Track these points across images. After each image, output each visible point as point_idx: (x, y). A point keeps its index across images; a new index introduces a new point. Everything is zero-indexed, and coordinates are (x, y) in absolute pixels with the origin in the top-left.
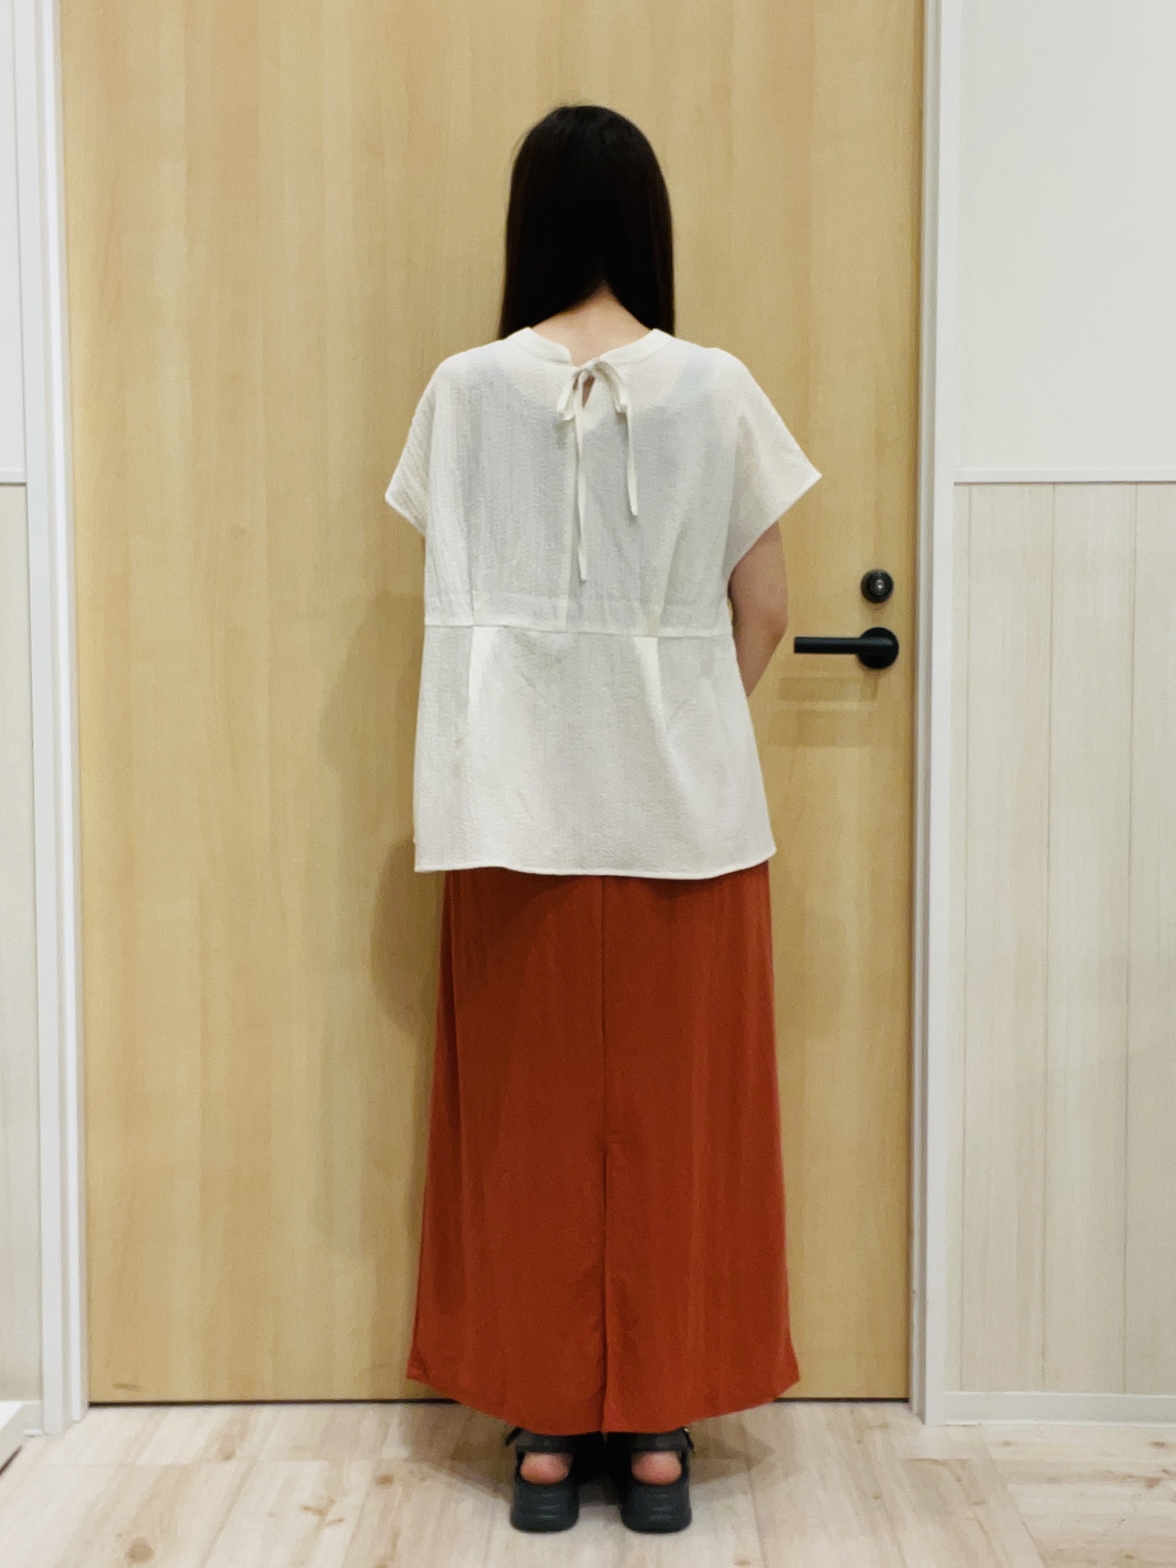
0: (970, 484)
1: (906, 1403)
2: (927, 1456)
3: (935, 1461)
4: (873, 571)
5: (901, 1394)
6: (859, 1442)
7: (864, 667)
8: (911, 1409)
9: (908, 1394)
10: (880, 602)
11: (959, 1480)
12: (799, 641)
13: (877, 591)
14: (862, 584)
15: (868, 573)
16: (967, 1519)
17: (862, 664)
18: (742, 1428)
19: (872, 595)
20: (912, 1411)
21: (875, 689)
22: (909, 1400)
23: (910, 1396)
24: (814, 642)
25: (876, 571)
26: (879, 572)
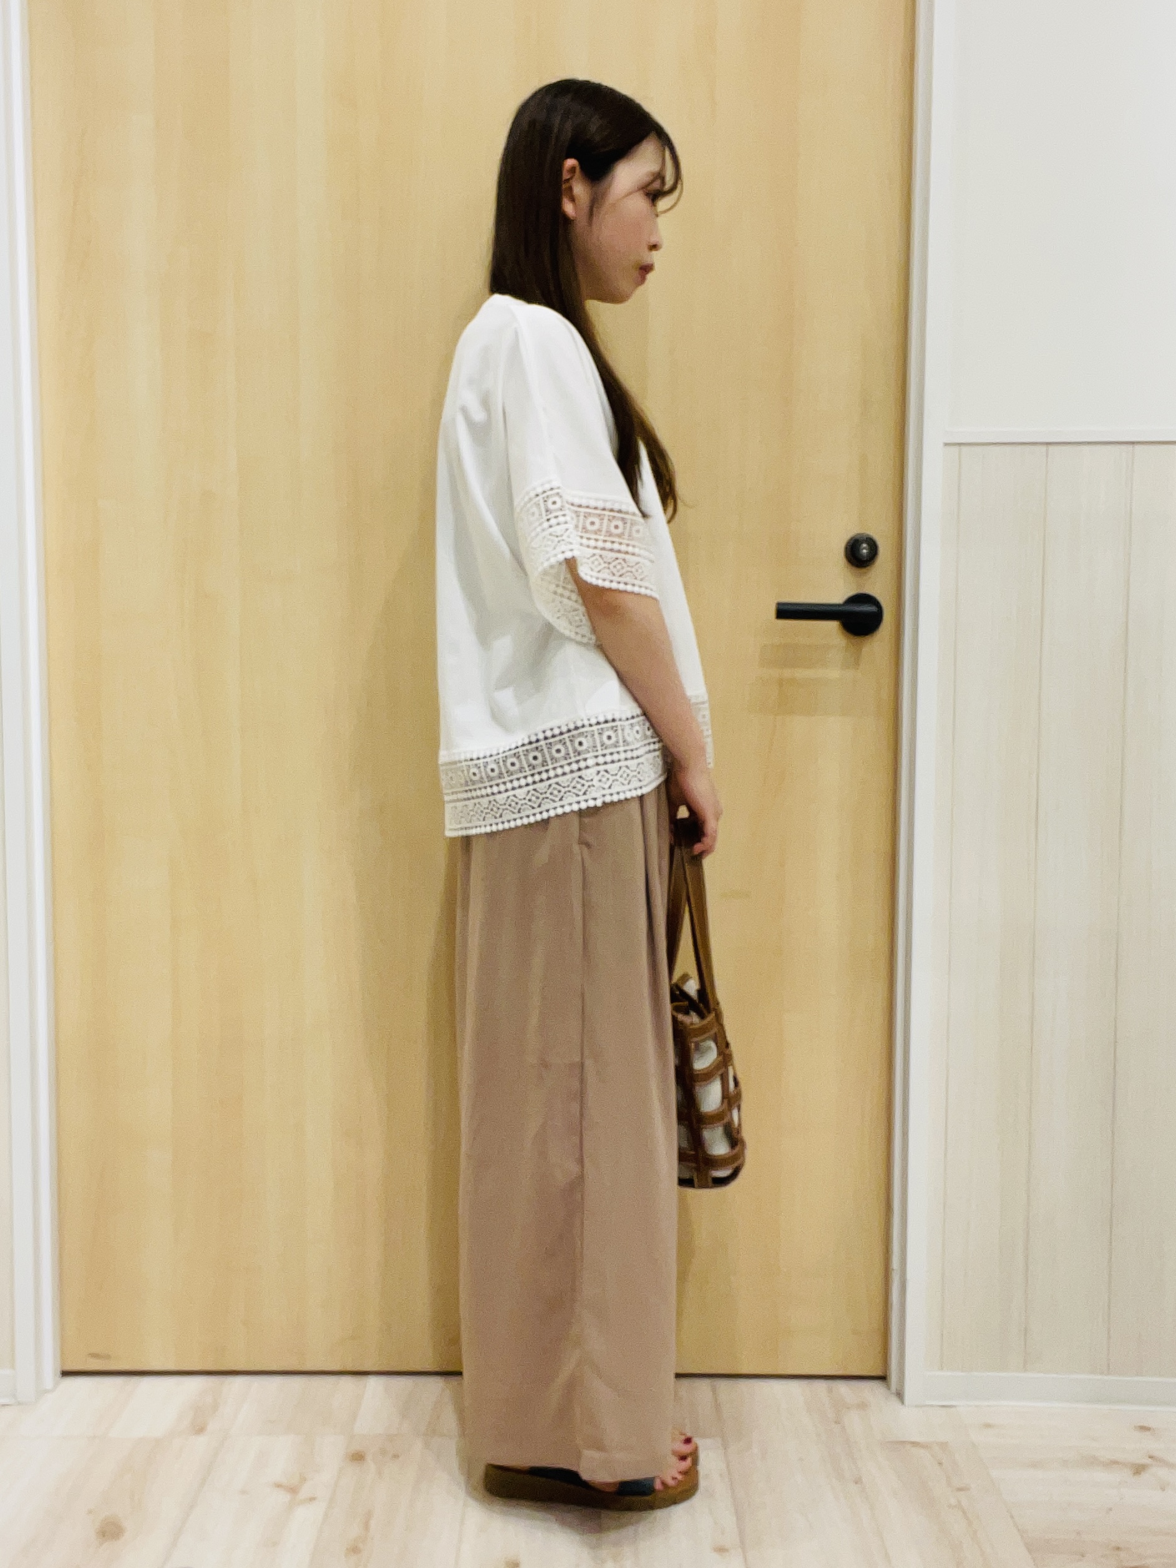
0: (960, 444)
1: (884, 1382)
2: (908, 1438)
3: (915, 1444)
4: (859, 534)
5: (878, 1372)
6: (838, 1422)
7: (849, 635)
8: (889, 1387)
9: (884, 1372)
10: (865, 567)
11: (940, 1464)
12: (781, 607)
13: (862, 555)
14: (846, 548)
15: (852, 539)
16: (950, 1506)
17: (845, 632)
18: (717, 1407)
19: (856, 560)
20: (890, 1390)
21: (859, 657)
22: (887, 1379)
23: (888, 1374)
24: (796, 608)
25: (861, 535)
26: (864, 536)
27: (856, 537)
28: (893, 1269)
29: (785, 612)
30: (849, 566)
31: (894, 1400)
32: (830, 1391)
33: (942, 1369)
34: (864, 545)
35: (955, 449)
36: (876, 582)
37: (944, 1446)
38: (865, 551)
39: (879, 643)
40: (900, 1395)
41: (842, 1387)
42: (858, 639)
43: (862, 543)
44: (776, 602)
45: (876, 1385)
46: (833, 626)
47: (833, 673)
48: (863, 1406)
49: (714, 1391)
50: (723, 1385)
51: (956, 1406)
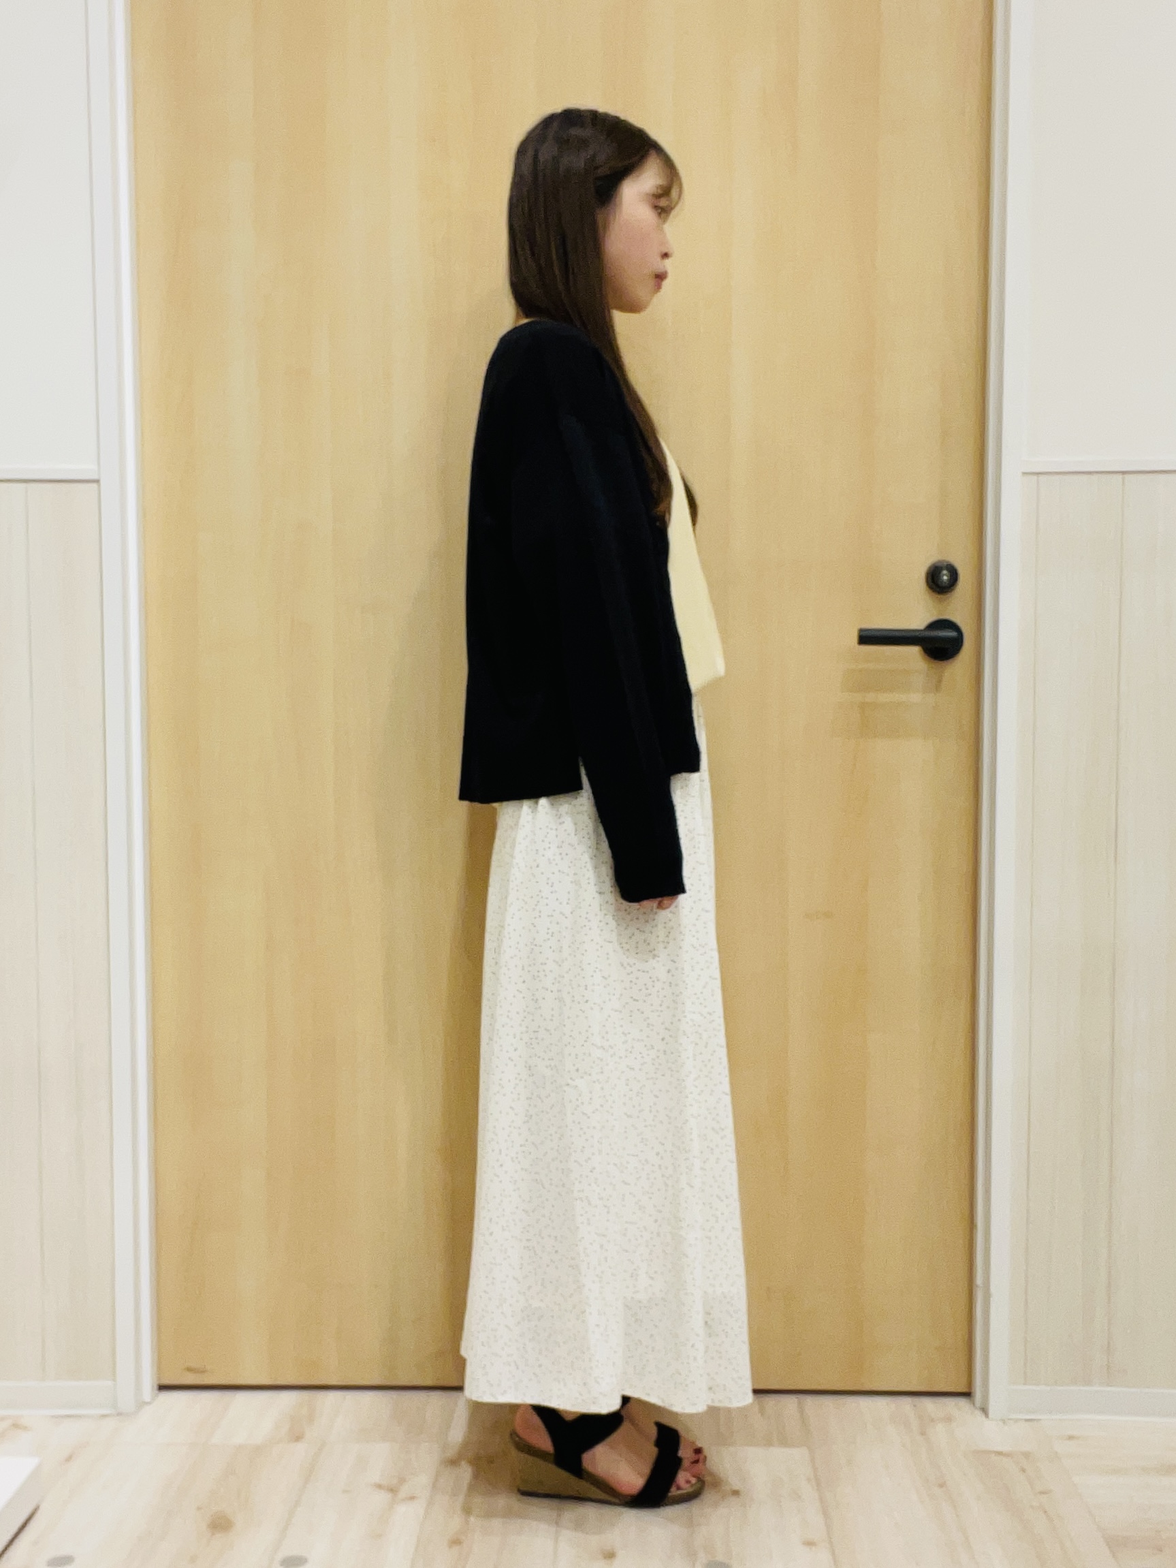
0: (1038, 474)
1: (968, 1398)
2: (990, 1448)
3: (998, 1453)
5: (962, 1389)
6: (923, 1434)
7: (931, 660)
8: (972, 1402)
9: (968, 1389)
10: (945, 593)
11: (1024, 1471)
12: (864, 634)
13: (942, 580)
14: (926, 574)
15: (932, 566)
16: (1034, 1510)
17: (926, 657)
18: (805, 1424)
19: (937, 586)
20: (974, 1404)
21: (940, 681)
22: (972, 1394)
23: (973, 1391)
24: (878, 634)
25: (939, 561)
26: (945, 564)
27: (937, 565)
28: (976, 1285)
29: (868, 638)
30: (930, 591)
31: (978, 1415)
32: (915, 1406)
33: (1025, 1384)
34: (945, 572)
35: (1035, 477)
36: (957, 609)
37: (1026, 1455)
38: (945, 578)
39: (959, 666)
40: (984, 1411)
41: (927, 1402)
42: (940, 664)
43: (943, 569)
44: (859, 627)
45: (960, 1401)
46: (915, 651)
47: (915, 697)
48: (948, 1419)
49: (801, 1408)
50: (809, 1401)
51: (1040, 1420)
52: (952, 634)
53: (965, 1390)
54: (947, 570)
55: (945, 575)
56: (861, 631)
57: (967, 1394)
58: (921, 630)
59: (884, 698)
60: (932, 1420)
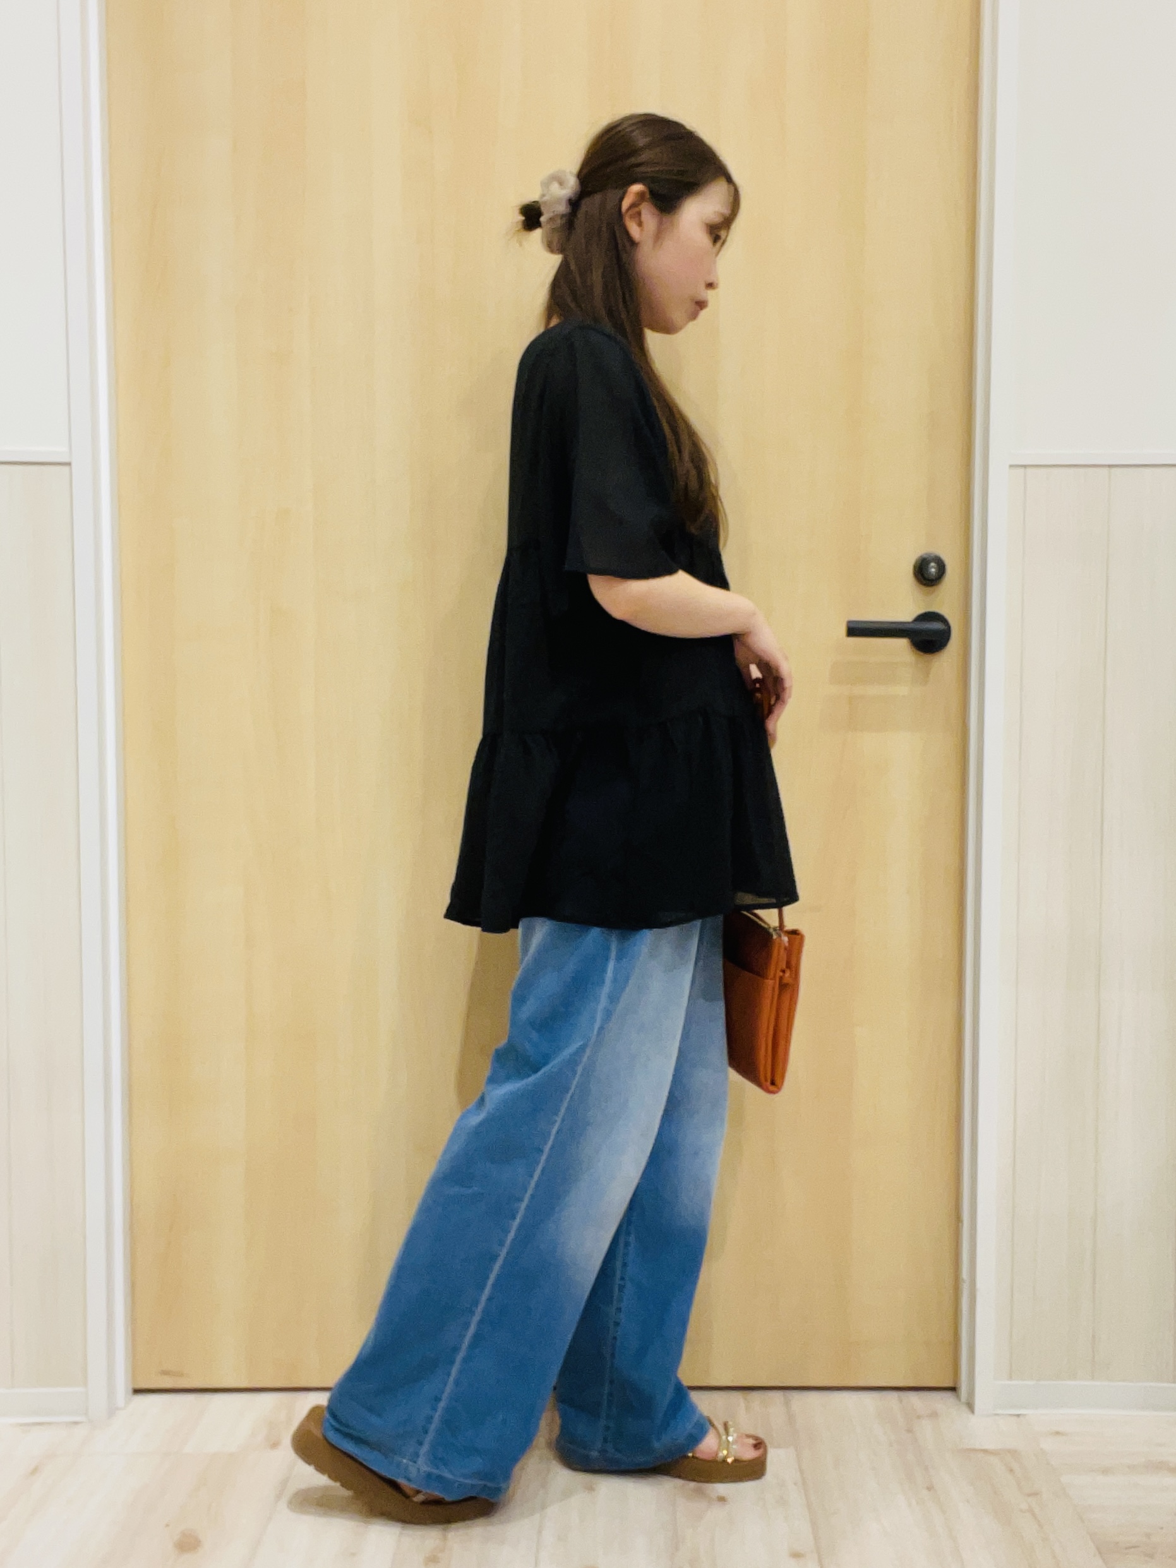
0: (1025, 466)
1: (954, 1393)
2: (978, 1447)
3: (985, 1451)
4: (926, 554)
5: (948, 1383)
6: (909, 1431)
7: (918, 652)
8: (958, 1397)
9: (955, 1384)
10: (932, 585)
11: (1011, 1470)
12: (852, 625)
13: (930, 573)
14: (915, 567)
15: (921, 557)
16: (1021, 1511)
17: (912, 647)
18: (791, 1419)
19: (925, 579)
20: (960, 1400)
21: (927, 674)
22: (957, 1390)
23: (957, 1386)
24: (865, 626)
25: (929, 555)
26: (932, 555)
27: (925, 556)
28: (963, 1279)
29: (856, 630)
30: (918, 584)
31: (964, 1408)
32: (901, 1401)
33: (1010, 1378)
34: (933, 564)
35: (1022, 470)
36: (944, 601)
37: (1013, 1453)
38: (933, 570)
39: (947, 659)
40: (970, 1406)
41: (914, 1398)
42: (928, 657)
43: (931, 562)
44: (847, 620)
45: (948, 1395)
46: (903, 643)
47: (902, 690)
48: (934, 1415)
49: (787, 1404)
50: (796, 1396)
51: (1025, 1415)
52: (937, 626)
53: (951, 1385)
54: (935, 563)
55: (933, 567)
56: (849, 622)
57: (953, 1389)
58: (908, 623)
59: (873, 690)
60: (919, 1417)
